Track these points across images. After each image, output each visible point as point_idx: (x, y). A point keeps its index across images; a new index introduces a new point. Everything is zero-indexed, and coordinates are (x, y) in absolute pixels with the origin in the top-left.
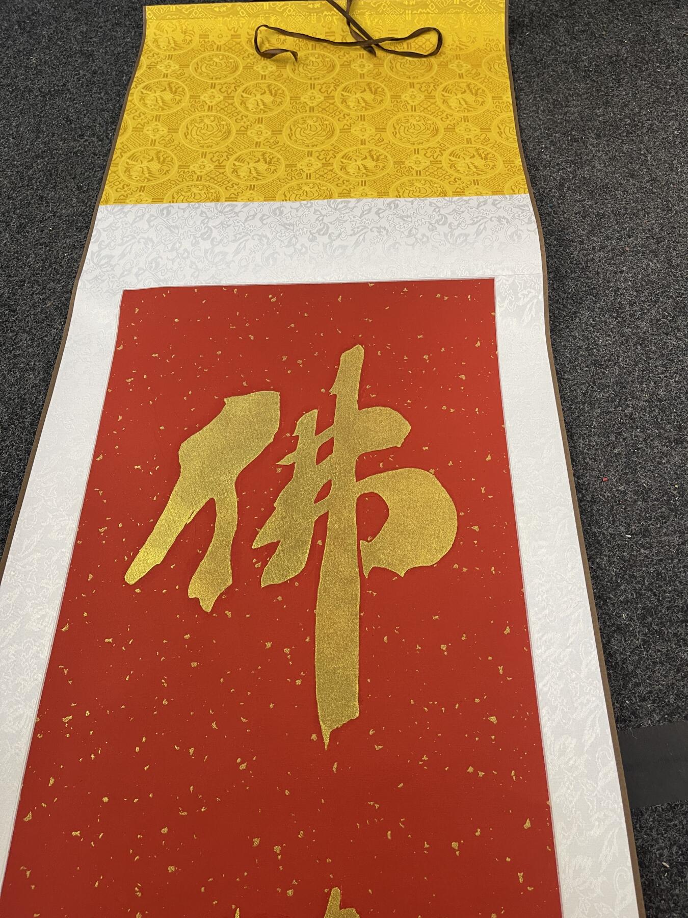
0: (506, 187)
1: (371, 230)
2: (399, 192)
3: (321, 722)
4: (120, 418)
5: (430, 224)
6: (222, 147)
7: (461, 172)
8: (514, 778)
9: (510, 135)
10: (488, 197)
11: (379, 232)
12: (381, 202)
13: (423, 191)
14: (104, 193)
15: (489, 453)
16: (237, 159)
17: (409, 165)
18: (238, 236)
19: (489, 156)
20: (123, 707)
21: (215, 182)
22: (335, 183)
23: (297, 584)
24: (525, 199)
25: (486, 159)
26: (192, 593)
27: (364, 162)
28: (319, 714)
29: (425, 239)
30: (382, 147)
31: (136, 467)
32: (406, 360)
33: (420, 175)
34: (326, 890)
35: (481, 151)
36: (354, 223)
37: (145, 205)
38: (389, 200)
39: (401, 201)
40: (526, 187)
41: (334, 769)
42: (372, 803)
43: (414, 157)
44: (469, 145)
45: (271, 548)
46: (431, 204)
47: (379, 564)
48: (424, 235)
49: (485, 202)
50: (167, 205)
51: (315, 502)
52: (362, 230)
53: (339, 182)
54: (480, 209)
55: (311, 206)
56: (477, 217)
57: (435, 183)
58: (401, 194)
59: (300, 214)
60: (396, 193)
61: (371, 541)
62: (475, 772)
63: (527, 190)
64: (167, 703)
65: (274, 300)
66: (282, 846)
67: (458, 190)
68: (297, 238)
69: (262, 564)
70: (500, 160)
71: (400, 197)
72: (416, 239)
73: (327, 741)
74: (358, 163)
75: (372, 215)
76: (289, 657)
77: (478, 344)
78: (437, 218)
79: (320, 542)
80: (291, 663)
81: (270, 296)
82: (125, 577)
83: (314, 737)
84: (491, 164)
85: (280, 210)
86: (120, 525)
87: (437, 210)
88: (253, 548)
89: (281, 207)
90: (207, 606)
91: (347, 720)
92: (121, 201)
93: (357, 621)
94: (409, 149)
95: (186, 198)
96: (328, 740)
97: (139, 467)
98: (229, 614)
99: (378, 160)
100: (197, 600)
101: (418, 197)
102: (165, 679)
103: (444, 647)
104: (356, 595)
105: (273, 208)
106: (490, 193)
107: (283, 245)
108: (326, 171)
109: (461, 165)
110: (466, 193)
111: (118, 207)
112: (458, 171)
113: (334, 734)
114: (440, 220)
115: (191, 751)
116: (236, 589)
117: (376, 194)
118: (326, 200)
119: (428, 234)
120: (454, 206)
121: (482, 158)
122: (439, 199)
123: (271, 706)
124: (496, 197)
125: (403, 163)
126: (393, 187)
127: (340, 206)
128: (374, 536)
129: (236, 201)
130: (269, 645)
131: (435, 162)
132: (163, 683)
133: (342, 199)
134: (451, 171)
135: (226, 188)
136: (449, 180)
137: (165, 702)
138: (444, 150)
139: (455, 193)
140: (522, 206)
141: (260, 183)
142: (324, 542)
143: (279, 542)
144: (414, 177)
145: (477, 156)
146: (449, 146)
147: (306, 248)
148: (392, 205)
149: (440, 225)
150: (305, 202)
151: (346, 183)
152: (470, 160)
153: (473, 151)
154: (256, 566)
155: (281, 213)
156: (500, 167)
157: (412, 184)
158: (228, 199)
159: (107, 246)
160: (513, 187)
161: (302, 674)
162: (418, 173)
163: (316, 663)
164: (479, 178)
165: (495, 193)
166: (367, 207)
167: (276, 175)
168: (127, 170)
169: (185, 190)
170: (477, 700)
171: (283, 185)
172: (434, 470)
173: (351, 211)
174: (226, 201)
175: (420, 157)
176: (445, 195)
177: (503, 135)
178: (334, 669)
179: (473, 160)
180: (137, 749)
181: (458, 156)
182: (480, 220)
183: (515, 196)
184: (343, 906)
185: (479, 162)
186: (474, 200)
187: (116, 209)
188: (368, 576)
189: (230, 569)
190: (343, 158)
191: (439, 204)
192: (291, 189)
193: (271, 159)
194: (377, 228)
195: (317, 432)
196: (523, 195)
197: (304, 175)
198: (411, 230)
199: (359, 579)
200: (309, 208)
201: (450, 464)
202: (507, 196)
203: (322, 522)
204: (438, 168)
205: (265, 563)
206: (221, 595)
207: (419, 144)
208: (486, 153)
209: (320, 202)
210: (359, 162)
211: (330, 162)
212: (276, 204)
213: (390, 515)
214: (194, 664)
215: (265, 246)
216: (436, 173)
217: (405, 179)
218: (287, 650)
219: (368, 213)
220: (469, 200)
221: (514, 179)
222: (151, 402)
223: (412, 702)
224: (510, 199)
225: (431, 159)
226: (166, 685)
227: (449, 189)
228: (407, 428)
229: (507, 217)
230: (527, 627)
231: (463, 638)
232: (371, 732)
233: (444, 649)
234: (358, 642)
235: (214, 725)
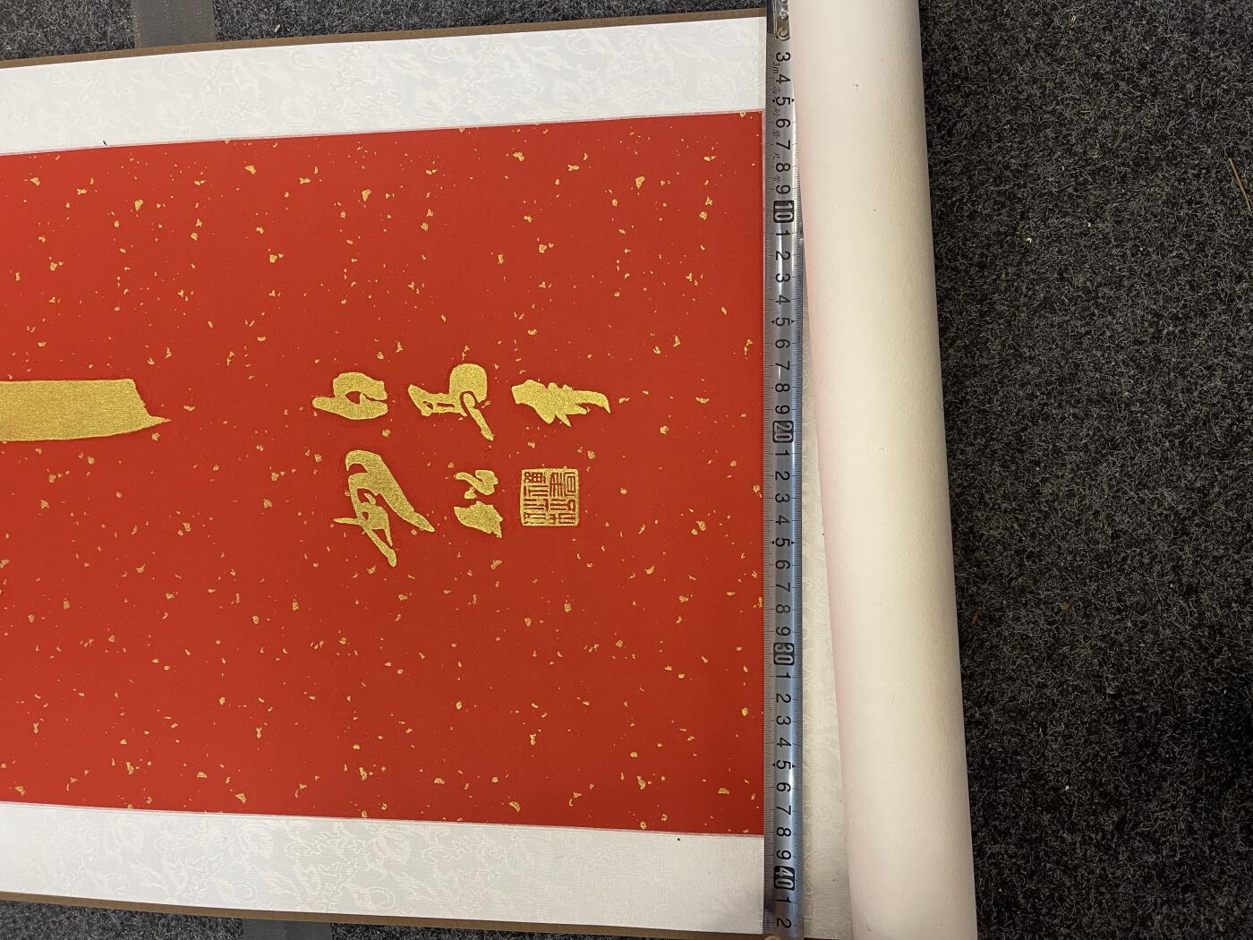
3: (139, 428)
28: (129, 431)
34: (316, 415)
41: (191, 409)
42: (229, 361)
64: (112, 637)
66: (271, 471)
73: (159, 420)
76: (60, 476)
80: (68, 472)
83: (155, 437)
91: (137, 395)
93: (19, 383)
98: (4, 563)
113: (152, 410)
123: (118, 495)
130: (44, 504)
132: (89, 644)
137: (112, 639)
161: (81, 456)
163: (69, 438)
184: (330, 394)
214: (66, 605)
218: (52, 479)
223: (117, 309)
226: (90, 641)
230: (32, 155)
231: (44, 240)
232: (152, 363)
233: (55, 266)
234: (44, 382)
235: (140, 570)
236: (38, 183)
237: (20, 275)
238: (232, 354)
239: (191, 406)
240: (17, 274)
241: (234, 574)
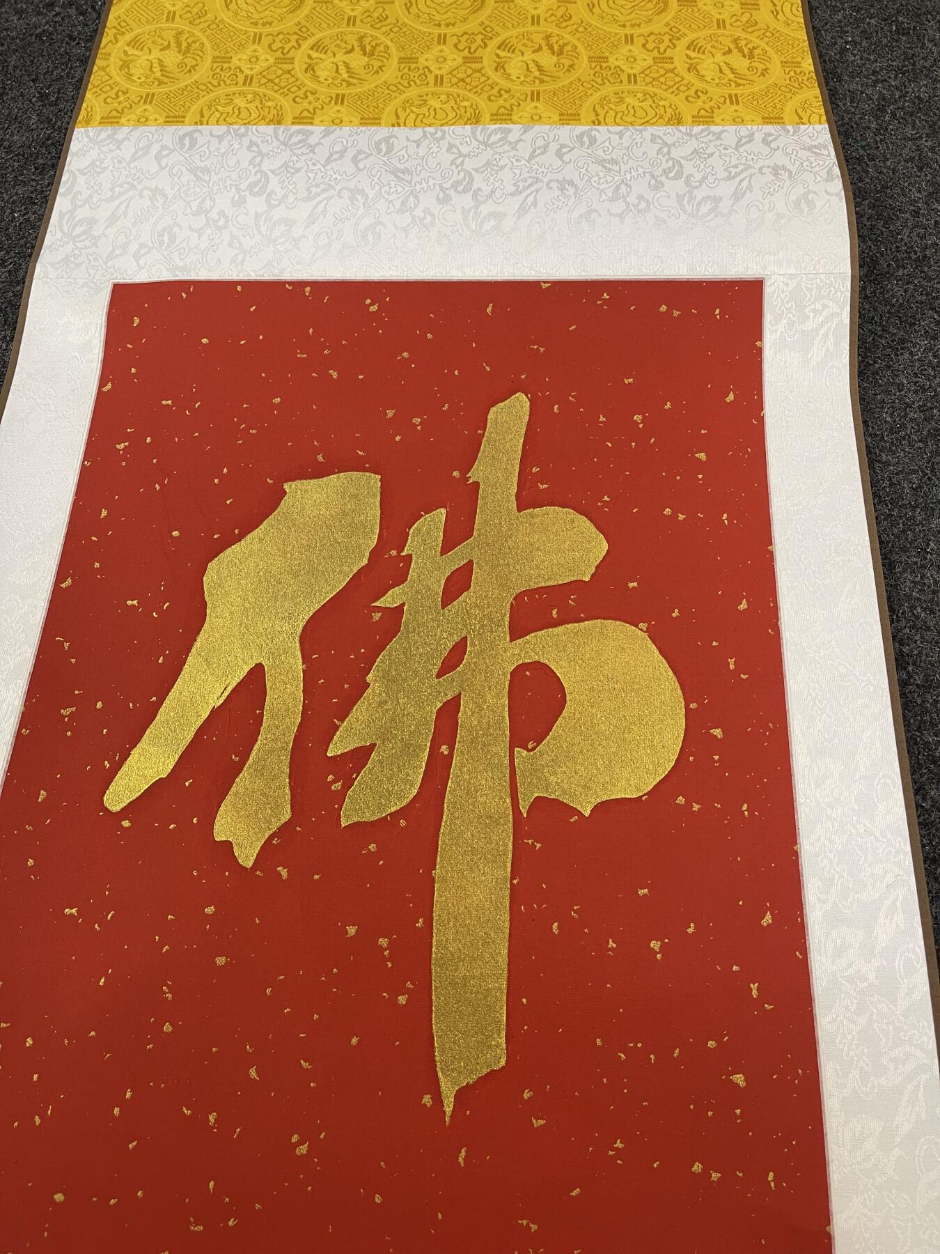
0: (787, 109)
1: (548, 185)
2: (597, 115)
3: (440, 1074)
4: (104, 513)
5: (653, 177)
6: (290, 24)
7: (708, 79)
8: (772, 1184)
9: (791, 17)
10: (755, 128)
11: (562, 189)
12: (566, 133)
13: (640, 113)
14: (84, 105)
15: (744, 597)
16: (314, 47)
17: (616, 63)
18: (314, 190)
19: (756, 52)
20: (93, 1033)
21: (276, 88)
22: (485, 95)
23: (403, 823)
24: (820, 134)
25: (751, 57)
26: (221, 832)
27: (536, 56)
28: (437, 1059)
29: (643, 205)
30: (569, 29)
31: (129, 603)
32: (602, 422)
33: (635, 82)
35: (743, 43)
36: (517, 172)
37: (153, 129)
38: (580, 129)
39: (601, 132)
40: (822, 112)
41: (461, 1160)
42: (524, 1222)
43: (625, 50)
44: (721, 32)
45: (360, 756)
46: (654, 138)
47: (547, 791)
48: (640, 197)
49: (751, 138)
50: (191, 128)
51: (439, 676)
52: (531, 185)
53: (492, 92)
54: (741, 149)
55: (443, 137)
56: (736, 166)
57: (661, 99)
58: (601, 118)
59: (422, 151)
60: (593, 117)
61: (534, 749)
62: (706, 1173)
63: (824, 118)
64: (170, 1029)
65: (374, 308)
67: (703, 112)
68: (416, 197)
69: (343, 785)
70: (776, 60)
71: (599, 124)
72: (627, 204)
73: (449, 1108)
74: (526, 58)
75: (550, 158)
76: (386, 953)
77: (731, 397)
78: (665, 166)
79: (444, 749)
80: (389, 964)
81: (368, 301)
82: (105, 798)
83: (427, 1100)
84: (760, 67)
85: (387, 143)
86: (99, 705)
87: (666, 150)
88: (329, 754)
89: (390, 137)
90: (247, 856)
91: (485, 1071)
92: (111, 120)
93: (507, 893)
94: (616, 34)
95: (224, 115)
96: (451, 1106)
97: (135, 602)
98: (284, 873)
99: (560, 53)
100: (228, 845)
101: (631, 124)
102: (168, 986)
103: (655, 945)
104: (506, 845)
105: (377, 138)
106: (759, 120)
107: (392, 209)
108: (470, 72)
109: (708, 66)
110: (717, 120)
111: (106, 132)
112: (702, 78)
113: (463, 1095)
114: (670, 170)
115: (212, 1118)
116: (298, 829)
117: (556, 118)
118: (468, 127)
119: (649, 195)
120: (693, 144)
121: (744, 56)
122: (669, 129)
123: (354, 1041)
124: (769, 128)
125: (606, 59)
126: (588, 103)
127: (494, 138)
128: (539, 742)
129: (312, 123)
130: (352, 930)
131: (662, 59)
132: (165, 993)
133: (497, 126)
134: (690, 77)
135: (294, 100)
136: (687, 93)
137: (167, 1028)
138: (679, 39)
139: (698, 119)
140: (815, 147)
141: (354, 90)
142: (452, 748)
143: (373, 745)
144: (625, 87)
145: (735, 51)
146: (687, 31)
147: (433, 215)
148: (586, 139)
149: (670, 179)
150: (431, 130)
151: (506, 96)
152: (724, 58)
153: (727, 42)
154: (333, 787)
155: (390, 149)
156: (777, 73)
157: (621, 100)
158: (298, 120)
159: (86, 201)
160: (800, 111)
161: (409, 984)
162: (632, 79)
163: (433, 967)
164: (739, 91)
165: (767, 120)
166: (540, 143)
167: (383, 77)
168: (125, 65)
169: (223, 102)
170: (712, 1044)
171: (394, 95)
172: (646, 625)
173: (513, 148)
174: (293, 123)
175: (636, 49)
176: (679, 122)
177: (780, 16)
178: (465, 977)
179: (728, 58)
180: (117, 1111)
181: (701, 50)
182: (742, 171)
183: (802, 126)
185: (740, 63)
186: (731, 133)
187: (103, 135)
188: (528, 813)
189: (288, 791)
190: (499, 48)
191: (669, 140)
192: (408, 103)
193: (374, 48)
194: (558, 181)
195: (445, 550)
196: (818, 127)
197: (431, 79)
198: (618, 188)
199: (511, 817)
200: (438, 140)
201: (676, 614)
202: (790, 128)
203: (449, 714)
204: (667, 71)
205: (348, 784)
206: (271, 837)
207: (633, 26)
208: (750, 46)
209: (458, 129)
210: (528, 56)
211: (477, 54)
212: (382, 132)
213: (568, 703)
214: (221, 961)
215: (361, 211)
216: (662, 79)
217: (608, 90)
218: (383, 942)
219: (542, 153)
220: (722, 132)
221: (801, 97)
222: (158, 487)
223: (599, 1042)
224: (795, 132)
225: (655, 53)
226: (169, 996)
227: (687, 111)
228: (601, 547)
229: (789, 166)
230: (802, 916)
231: (690, 930)
232: (526, 1095)
233: (657, 949)
234: (507, 931)
235: (253, 1073)
236: (764, 923)
237: (645, 895)
238: (534, 1227)
239: (465, 1159)
240: (646, 891)
241: (231, 1223)
